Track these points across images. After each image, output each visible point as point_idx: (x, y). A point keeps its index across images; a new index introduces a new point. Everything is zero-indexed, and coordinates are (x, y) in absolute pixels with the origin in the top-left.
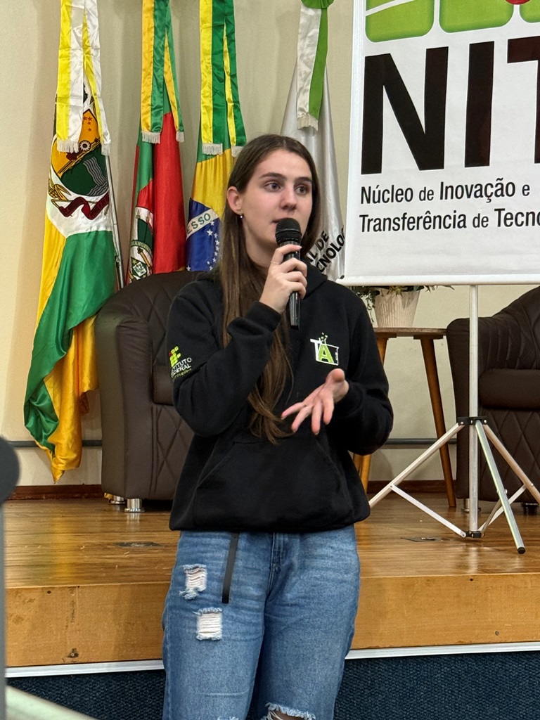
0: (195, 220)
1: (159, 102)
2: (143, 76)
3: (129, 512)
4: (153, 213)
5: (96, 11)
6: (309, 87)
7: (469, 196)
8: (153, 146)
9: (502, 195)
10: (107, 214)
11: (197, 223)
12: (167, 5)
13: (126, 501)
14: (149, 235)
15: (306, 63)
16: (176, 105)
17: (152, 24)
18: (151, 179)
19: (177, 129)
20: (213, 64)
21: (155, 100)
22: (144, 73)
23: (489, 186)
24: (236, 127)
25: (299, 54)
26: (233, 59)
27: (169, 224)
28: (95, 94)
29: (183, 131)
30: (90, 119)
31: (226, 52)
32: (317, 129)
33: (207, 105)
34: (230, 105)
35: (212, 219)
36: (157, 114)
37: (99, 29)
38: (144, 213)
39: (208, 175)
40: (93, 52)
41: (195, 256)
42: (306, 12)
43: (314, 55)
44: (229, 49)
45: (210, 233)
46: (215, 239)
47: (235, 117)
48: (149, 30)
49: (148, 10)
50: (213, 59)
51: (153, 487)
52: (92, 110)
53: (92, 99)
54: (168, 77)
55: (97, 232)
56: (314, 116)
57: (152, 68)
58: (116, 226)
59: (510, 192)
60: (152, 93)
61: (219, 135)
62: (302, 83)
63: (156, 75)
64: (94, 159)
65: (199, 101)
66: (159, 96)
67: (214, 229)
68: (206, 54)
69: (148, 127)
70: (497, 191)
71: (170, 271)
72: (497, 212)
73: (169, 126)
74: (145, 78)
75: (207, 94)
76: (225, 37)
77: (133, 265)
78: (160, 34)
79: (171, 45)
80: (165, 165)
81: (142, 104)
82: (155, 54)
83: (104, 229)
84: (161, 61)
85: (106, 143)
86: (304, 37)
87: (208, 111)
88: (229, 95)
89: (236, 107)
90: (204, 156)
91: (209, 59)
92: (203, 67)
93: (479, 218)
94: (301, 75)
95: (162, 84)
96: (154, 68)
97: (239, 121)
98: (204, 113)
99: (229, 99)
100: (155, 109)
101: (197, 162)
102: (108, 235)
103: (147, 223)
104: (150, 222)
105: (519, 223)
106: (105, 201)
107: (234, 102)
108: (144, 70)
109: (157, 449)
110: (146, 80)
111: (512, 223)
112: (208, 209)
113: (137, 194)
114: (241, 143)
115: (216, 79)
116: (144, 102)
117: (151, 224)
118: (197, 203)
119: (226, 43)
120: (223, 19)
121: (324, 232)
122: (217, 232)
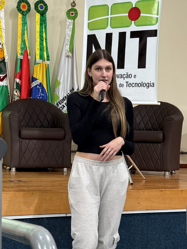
0: (34, 83)
1: (23, 46)
2: (18, 38)
3: (12, 172)
4: (21, 80)
5: (4, 18)
6: (69, 43)
7: (118, 78)
8: (21, 60)
9: (128, 78)
10: (6, 80)
11: (34, 84)
12: (26, 17)
13: (11, 168)
14: (19, 87)
15: (68, 36)
16: (28, 47)
17: (21, 22)
18: (20, 70)
19: (28, 55)
20: (40, 35)
21: (22, 45)
22: (18, 37)
23: (124, 75)
24: (47, 55)
25: (66, 33)
26: (46, 34)
27: (26, 83)
28: (3, 43)
29: (30, 55)
30: (1, 51)
32: (71, 56)
33: (38, 48)
34: (45, 48)
35: (39, 83)
36: (22, 50)
37: (5, 23)
38: (18, 80)
40: (3, 30)
41: (33, 94)
42: (69, 21)
43: (71, 34)
44: (45, 31)
45: (38, 87)
46: (40, 89)
47: (46, 52)
48: (20, 24)
49: (20, 18)
50: (40, 34)
51: (20, 164)
52: (2, 48)
53: (2, 45)
54: (26, 39)
55: (3, 86)
56: (71, 52)
57: (21, 36)
58: (9, 84)
59: (130, 77)
60: (21, 44)
61: (41, 57)
62: (67, 42)
63: (22, 38)
64: (2, 63)
65: (35, 47)
66: (23, 45)
67: (39, 86)
68: (38, 32)
69: (19, 54)
70: (126, 77)
71: (26, 98)
72: (126, 83)
73: (26, 54)
75: (38, 45)
76: (44, 27)
77: (14, 96)
78: (24, 25)
79: (27, 29)
80: (25, 65)
81: (18, 47)
82: (22, 31)
83: (5, 85)
84: (24, 34)
85: (6, 58)
86: (68, 28)
87: (38, 50)
88: (45, 45)
89: (47, 49)
90: (37, 64)
92: (37, 36)
93: (121, 84)
94: (67, 40)
95: (24, 41)
96: (22, 36)
97: (47, 53)
98: (37, 50)
100: (22, 48)
101: (35, 65)
102: (7, 87)
103: (19, 83)
104: (20, 83)
105: (133, 86)
106: (6, 76)
107: (46, 47)
108: (19, 36)
109: (21, 152)
110: (19, 40)
111: (131, 86)
112: (38, 79)
113: (16, 74)
114: (48, 60)
115: (41, 40)
116: (18, 46)
117: (20, 84)
118: (34, 78)
119: (44, 29)
120: (43, 22)
121: (73, 88)
122: (40, 86)
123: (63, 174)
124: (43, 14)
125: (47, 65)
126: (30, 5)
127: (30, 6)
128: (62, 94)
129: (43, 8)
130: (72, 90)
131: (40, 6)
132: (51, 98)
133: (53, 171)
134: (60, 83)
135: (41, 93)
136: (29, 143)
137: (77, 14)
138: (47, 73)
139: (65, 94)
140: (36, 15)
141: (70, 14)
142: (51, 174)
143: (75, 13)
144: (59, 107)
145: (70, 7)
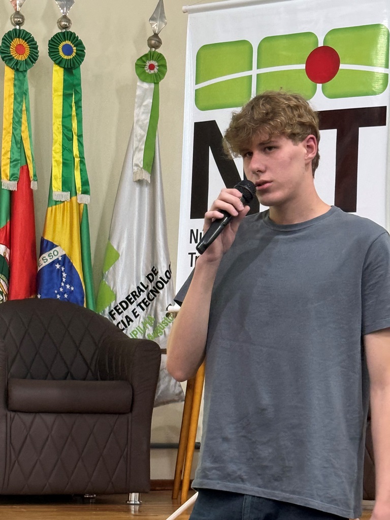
0: (45, 255)
1: (17, 156)
2: (3, 133)
4: (10, 249)
6: (143, 147)
8: (11, 193)
11: (47, 257)
12: (25, 76)
14: (6, 268)
15: (141, 127)
16: (31, 158)
17: (12, 92)
18: (8, 221)
19: (31, 179)
20: (63, 126)
21: (13, 154)
22: (4, 131)
24: (81, 179)
25: (135, 119)
26: (80, 122)
27: (24, 258)
29: (37, 180)
31: (74, 116)
32: (149, 182)
33: (57, 159)
34: (77, 160)
35: (60, 254)
36: (15, 166)
38: (2, 249)
39: (58, 218)
41: (45, 286)
42: (142, 85)
43: (148, 121)
44: (77, 114)
45: (58, 266)
46: (62, 272)
47: (81, 169)
48: (10, 96)
49: (10, 80)
50: (63, 122)
54: (25, 135)
56: (148, 170)
57: (11, 128)
60: (12, 149)
61: (67, 184)
62: (137, 143)
63: (15, 133)
65: (50, 157)
66: (17, 151)
67: (61, 263)
68: (57, 117)
69: (7, 176)
71: (23, 298)
73: (25, 174)
74: (6, 136)
75: (58, 151)
78: (19, 100)
79: (27, 110)
80: (21, 209)
81: (2, 157)
82: (15, 116)
84: (20, 122)
86: (140, 106)
87: (58, 165)
88: (76, 151)
89: (82, 162)
90: (54, 203)
91: (59, 122)
92: (55, 127)
94: (136, 136)
95: (20, 141)
96: (13, 127)
97: (84, 174)
98: (54, 166)
99: (76, 155)
100: (14, 162)
101: (48, 206)
103: (4, 257)
107: (80, 157)
108: (5, 129)
109: (10, 450)
110: (6, 138)
112: (57, 246)
114: (85, 192)
115: (65, 137)
116: (4, 155)
117: (8, 258)
118: (48, 241)
119: (74, 109)
120: (72, 89)
121: (154, 267)
122: (63, 265)
123: (129, 511)
124: (71, 68)
125: (82, 206)
126: (36, 44)
127: (36, 48)
128: (125, 287)
129: (73, 51)
130: (151, 274)
131: (64, 46)
132: (93, 299)
133: (98, 502)
134: (117, 256)
135: (66, 283)
136: (32, 423)
137: (165, 66)
138: (82, 228)
139: (132, 286)
140: (53, 71)
141: (147, 68)
142: (95, 510)
143: (158, 66)
144: (115, 323)
145: (146, 50)
